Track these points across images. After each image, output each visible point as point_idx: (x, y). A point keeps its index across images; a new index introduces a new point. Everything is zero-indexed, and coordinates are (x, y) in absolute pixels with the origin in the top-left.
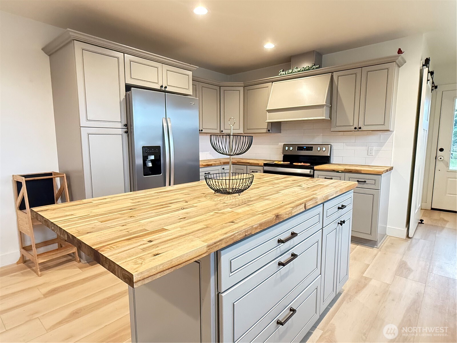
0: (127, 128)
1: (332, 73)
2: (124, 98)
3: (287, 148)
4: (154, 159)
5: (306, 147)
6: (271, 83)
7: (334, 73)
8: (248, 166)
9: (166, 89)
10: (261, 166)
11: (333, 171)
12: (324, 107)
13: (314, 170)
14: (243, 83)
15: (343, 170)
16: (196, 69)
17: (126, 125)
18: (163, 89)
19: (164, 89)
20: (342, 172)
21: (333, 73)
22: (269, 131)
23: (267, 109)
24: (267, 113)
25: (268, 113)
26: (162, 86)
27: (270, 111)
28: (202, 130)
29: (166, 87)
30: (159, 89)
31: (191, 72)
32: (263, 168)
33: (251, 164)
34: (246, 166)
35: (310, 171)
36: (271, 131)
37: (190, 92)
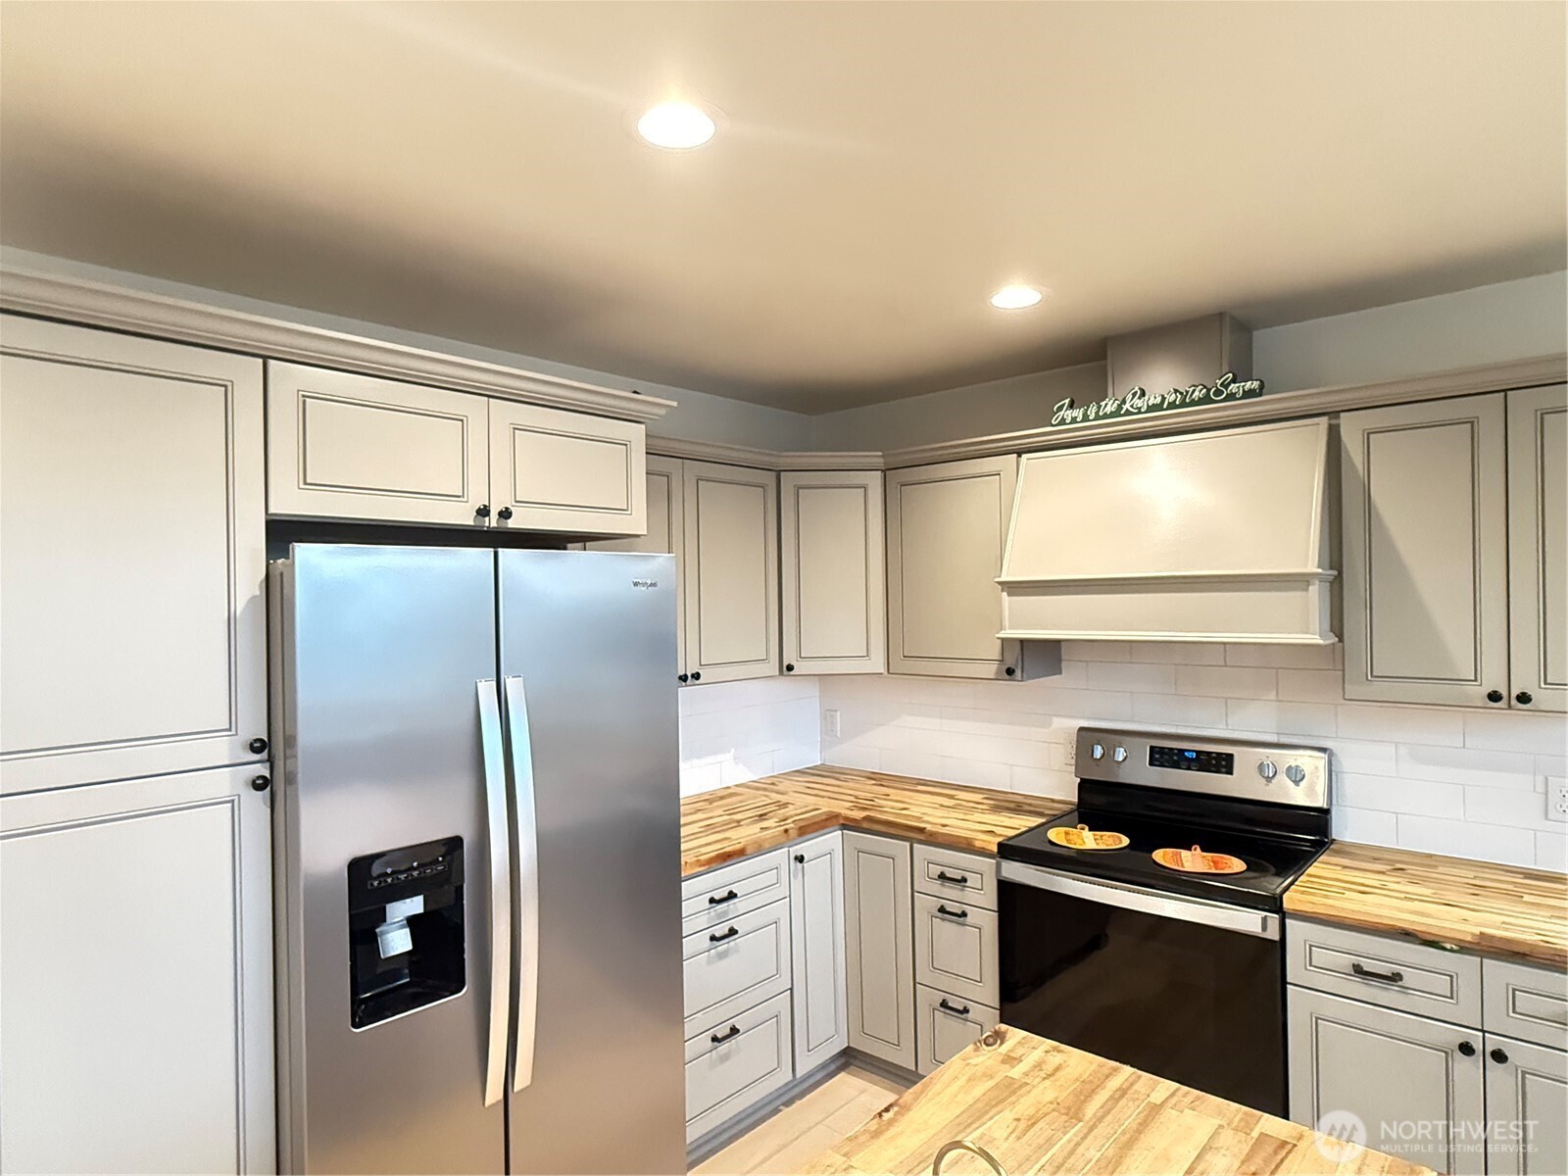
0: (271, 760)
1: (1334, 414)
2: (258, 593)
3: (1098, 752)
4: (421, 910)
5: (1198, 752)
6: (1015, 455)
7: (1342, 414)
8: (915, 845)
9: (509, 521)
10: (983, 853)
11: (1407, 935)
12: (1310, 588)
13: (1283, 915)
14: (880, 453)
15: (1469, 938)
16: (663, 412)
17: (258, 746)
18: (492, 521)
19: (494, 524)
20: (1464, 948)
21: (1339, 417)
22: (1010, 672)
23: (1003, 578)
24: (1005, 594)
25: (1009, 595)
26: (484, 512)
27: (1015, 588)
28: (697, 676)
29: (505, 514)
30: (472, 523)
31: (643, 426)
32: (998, 867)
33: (931, 839)
34: (908, 844)
35: (1264, 919)
36: (1018, 672)
37: (635, 522)
